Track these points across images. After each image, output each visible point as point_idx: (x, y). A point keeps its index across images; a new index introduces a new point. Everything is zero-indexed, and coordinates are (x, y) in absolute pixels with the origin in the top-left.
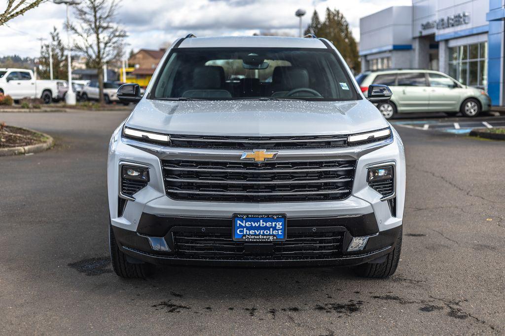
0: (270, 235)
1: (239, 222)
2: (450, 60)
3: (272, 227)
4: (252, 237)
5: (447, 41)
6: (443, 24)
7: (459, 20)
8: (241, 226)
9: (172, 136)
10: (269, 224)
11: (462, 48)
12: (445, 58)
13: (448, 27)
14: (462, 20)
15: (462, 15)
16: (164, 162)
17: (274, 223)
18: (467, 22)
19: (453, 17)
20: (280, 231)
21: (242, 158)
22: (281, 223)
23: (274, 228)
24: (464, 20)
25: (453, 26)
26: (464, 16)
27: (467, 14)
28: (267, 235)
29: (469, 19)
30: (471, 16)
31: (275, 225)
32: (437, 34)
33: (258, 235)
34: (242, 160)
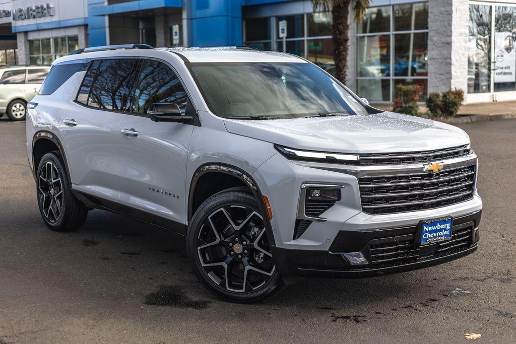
0: (442, 236)
1: (425, 227)
2: (31, 53)
3: (444, 229)
4: (432, 239)
5: (26, 33)
6: (21, 15)
7: (42, 11)
8: (426, 231)
9: (361, 155)
10: (442, 227)
11: (52, 41)
12: (26, 51)
13: (29, 18)
14: (45, 11)
15: (45, 6)
16: (361, 181)
17: (445, 225)
18: (52, 14)
19: (34, 8)
20: (448, 231)
21: (424, 170)
22: (449, 224)
23: (445, 230)
24: (48, 12)
25: (34, 17)
26: (48, 7)
27: (51, 6)
28: (441, 236)
29: (54, 11)
30: (57, 9)
31: (446, 226)
32: (13, 25)
33: (435, 237)
34: (425, 172)
